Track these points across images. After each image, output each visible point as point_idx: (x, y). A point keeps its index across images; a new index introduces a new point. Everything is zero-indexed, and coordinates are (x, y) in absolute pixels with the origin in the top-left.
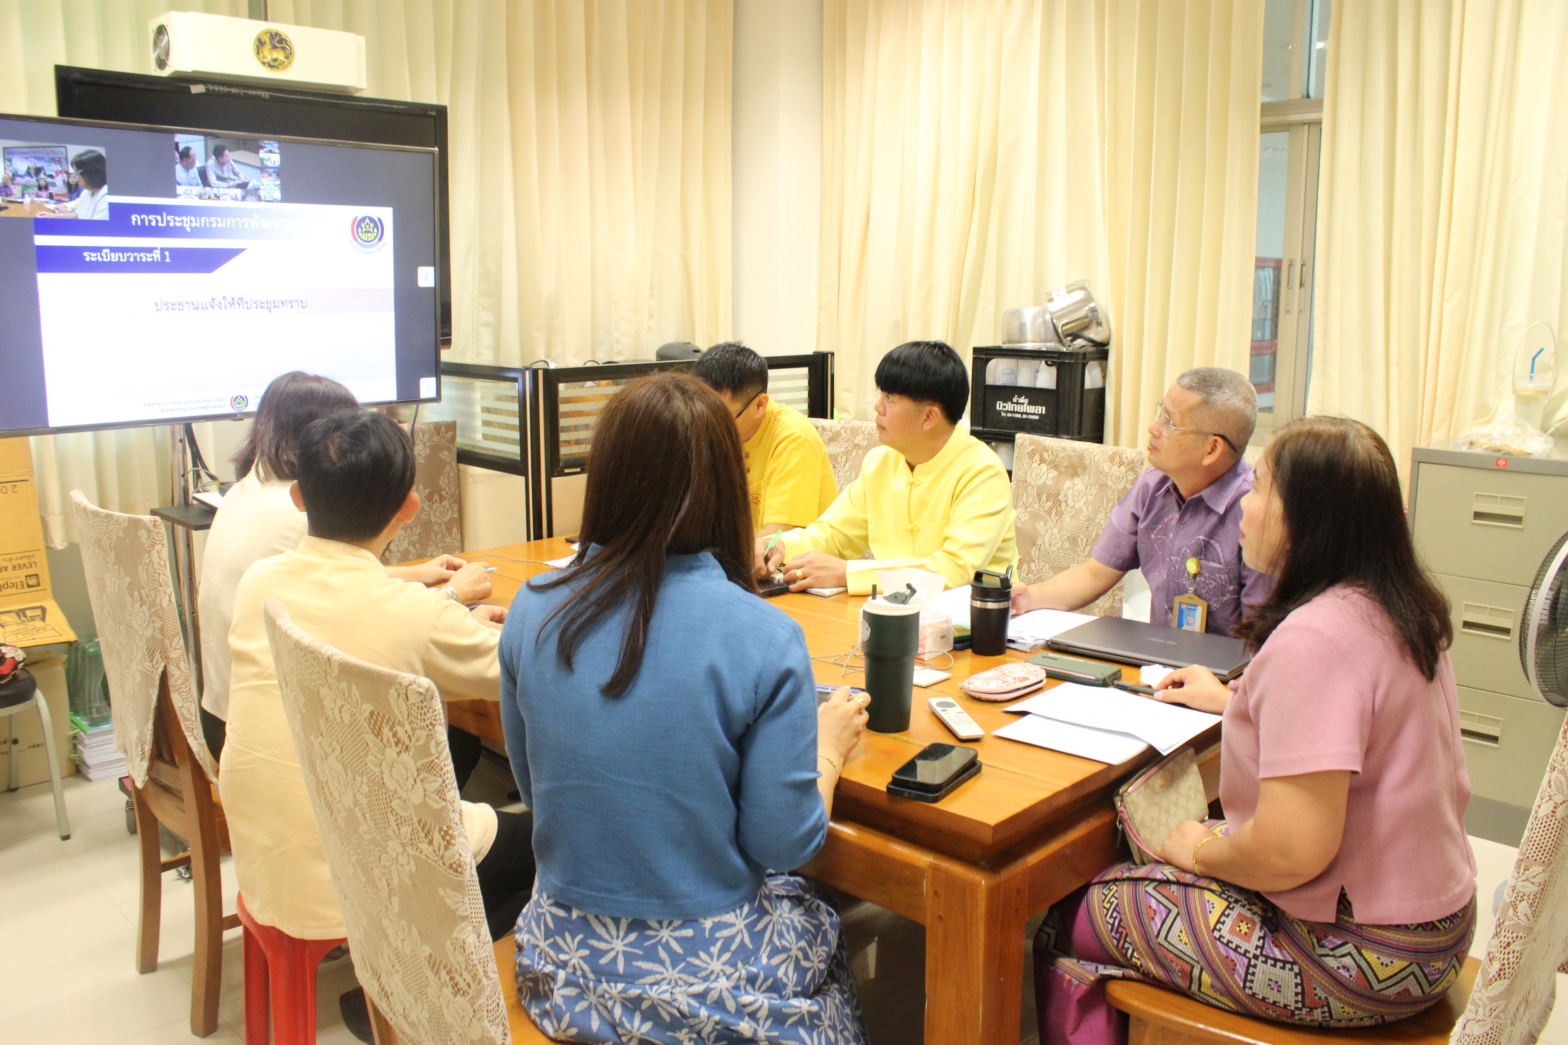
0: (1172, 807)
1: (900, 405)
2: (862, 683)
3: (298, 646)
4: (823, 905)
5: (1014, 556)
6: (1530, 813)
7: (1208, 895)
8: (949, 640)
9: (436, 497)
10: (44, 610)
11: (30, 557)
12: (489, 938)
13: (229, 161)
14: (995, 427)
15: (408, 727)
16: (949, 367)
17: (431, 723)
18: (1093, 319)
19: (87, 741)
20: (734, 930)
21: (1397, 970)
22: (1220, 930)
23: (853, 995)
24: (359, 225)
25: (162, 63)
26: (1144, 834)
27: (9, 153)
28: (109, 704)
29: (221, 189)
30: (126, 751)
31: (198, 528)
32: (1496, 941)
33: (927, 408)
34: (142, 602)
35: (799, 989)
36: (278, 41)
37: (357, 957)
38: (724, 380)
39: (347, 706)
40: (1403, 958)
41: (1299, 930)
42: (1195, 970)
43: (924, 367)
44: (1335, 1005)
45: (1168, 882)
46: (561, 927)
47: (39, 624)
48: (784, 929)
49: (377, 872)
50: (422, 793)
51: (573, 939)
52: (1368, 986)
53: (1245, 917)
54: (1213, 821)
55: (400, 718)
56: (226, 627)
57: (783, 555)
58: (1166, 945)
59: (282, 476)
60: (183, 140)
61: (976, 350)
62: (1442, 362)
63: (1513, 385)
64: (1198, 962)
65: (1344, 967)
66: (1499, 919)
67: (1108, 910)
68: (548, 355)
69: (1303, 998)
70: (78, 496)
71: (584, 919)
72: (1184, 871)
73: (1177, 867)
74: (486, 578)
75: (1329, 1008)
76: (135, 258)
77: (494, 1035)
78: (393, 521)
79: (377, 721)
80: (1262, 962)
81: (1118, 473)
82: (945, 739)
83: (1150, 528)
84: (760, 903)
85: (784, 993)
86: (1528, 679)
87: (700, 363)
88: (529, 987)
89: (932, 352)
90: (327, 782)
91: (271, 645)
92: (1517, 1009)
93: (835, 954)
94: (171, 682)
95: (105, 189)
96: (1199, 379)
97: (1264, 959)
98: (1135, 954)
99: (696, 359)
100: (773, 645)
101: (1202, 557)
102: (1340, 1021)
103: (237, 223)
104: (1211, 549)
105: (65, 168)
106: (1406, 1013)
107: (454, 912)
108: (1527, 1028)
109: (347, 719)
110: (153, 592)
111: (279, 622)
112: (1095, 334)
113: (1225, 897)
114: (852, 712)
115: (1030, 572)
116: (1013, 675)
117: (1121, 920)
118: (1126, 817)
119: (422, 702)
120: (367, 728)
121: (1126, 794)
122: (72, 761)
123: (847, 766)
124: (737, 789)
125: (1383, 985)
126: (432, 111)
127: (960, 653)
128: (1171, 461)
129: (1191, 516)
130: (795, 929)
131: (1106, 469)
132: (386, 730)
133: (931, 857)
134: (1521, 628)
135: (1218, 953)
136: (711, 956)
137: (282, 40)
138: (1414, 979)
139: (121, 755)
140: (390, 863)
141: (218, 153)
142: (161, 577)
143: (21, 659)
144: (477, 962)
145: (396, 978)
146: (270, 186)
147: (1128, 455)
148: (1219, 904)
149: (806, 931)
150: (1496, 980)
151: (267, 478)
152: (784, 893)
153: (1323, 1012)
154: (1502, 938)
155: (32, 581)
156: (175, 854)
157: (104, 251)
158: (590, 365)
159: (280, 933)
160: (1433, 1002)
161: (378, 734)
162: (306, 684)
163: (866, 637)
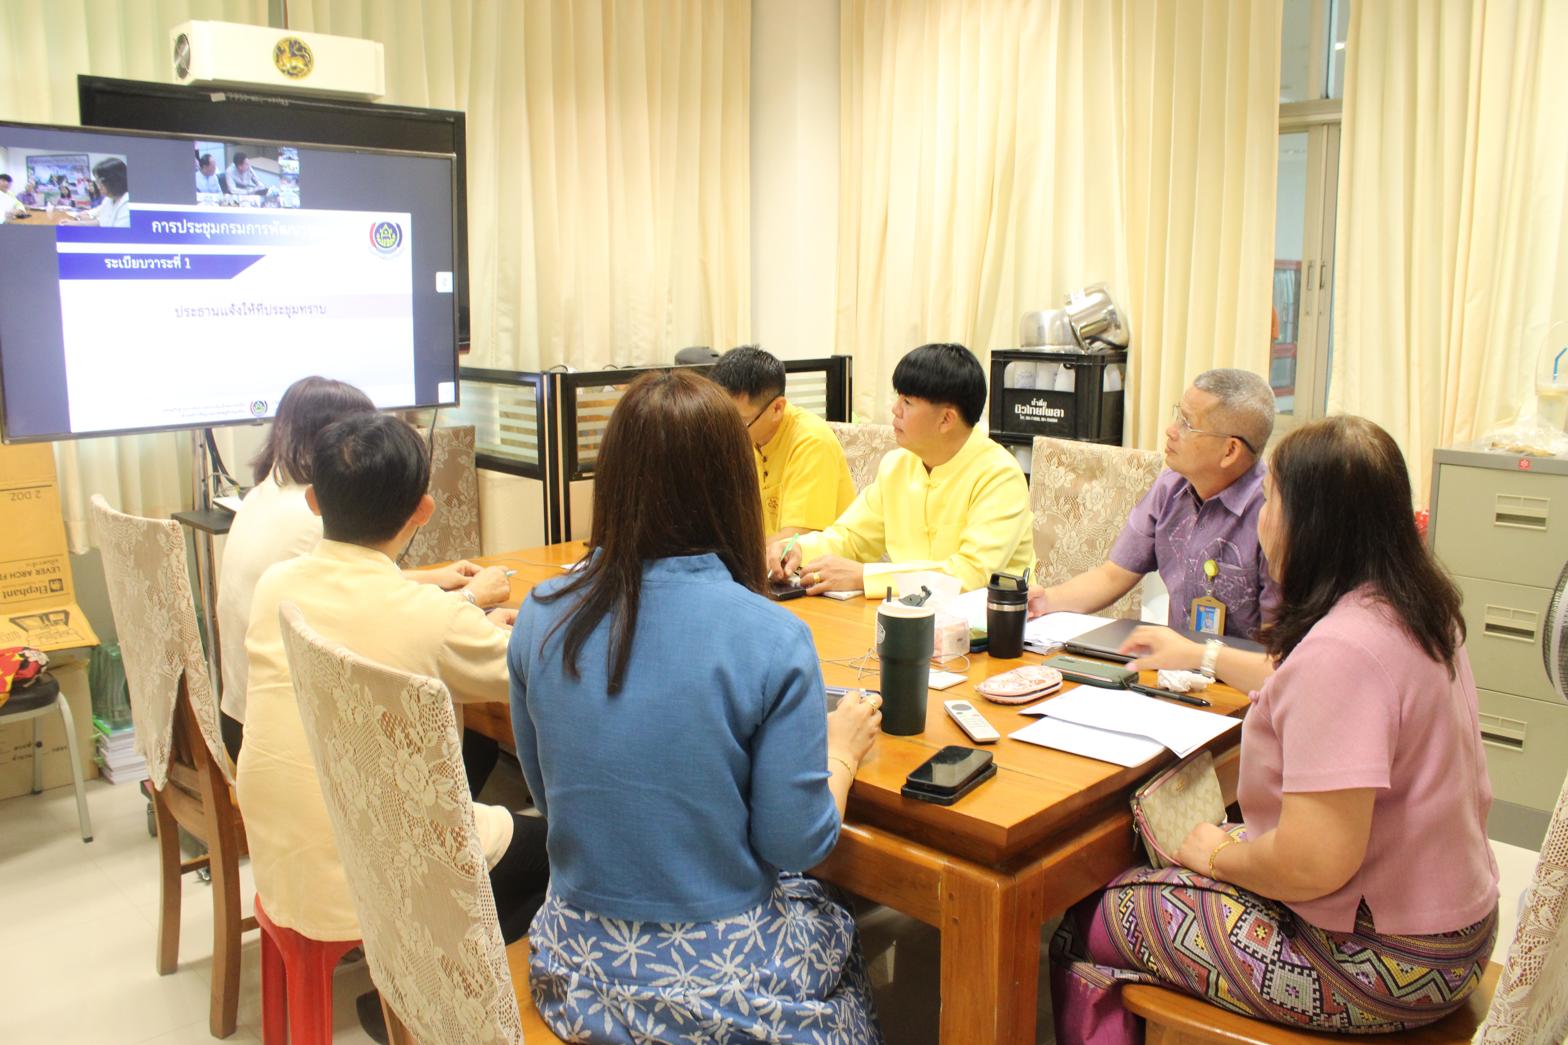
0: (1189, 809)
1: (918, 407)
2: (877, 686)
3: (312, 648)
4: (837, 908)
5: (1032, 560)
6: (1550, 817)
7: (1225, 900)
8: (966, 642)
9: (455, 501)
10: (67, 614)
11: (53, 561)
12: (502, 940)
13: (249, 169)
14: (1013, 430)
15: (420, 729)
16: (965, 371)
17: (443, 725)
18: (1111, 322)
19: (109, 745)
20: (747, 932)
21: (1417, 977)
22: (1236, 935)
23: (869, 1000)
24: (377, 231)
25: (183, 72)
26: (1161, 837)
27: (32, 162)
28: (130, 708)
29: (241, 196)
30: (146, 754)
31: (218, 532)
32: (1517, 946)
33: (944, 411)
34: (161, 606)
35: (813, 991)
36: (298, 49)
37: (372, 959)
38: (741, 383)
39: (360, 708)
40: (1424, 965)
41: (1318, 936)
42: (1211, 975)
43: (941, 371)
44: (1354, 1011)
45: (1185, 886)
46: (575, 929)
47: (62, 628)
48: (797, 931)
49: (390, 874)
50: (435, 794)
51: (586, 940)
52: (1387, 992)
53: (1263, 922)
54: (1231, 825)
55: (412, 719)
56: (243, 629)
57: (800, 559)
58: (1183, 949)
59: (299, 480)
60: (203, 147)
61: (994, 353)
62: (1463, 363)
63: (1536, 385)
64: (1215, 967)
65: (1363, 974)
66: (1520, 924)
67: (1124, 914)
68: (567, 360)
69: (1322, 1004)
70: (99, 501)
71: (598, 921)
72: (1200, 875)
73: (1193, 871)
74: (504, 582)
75: (1348, 1014)
76: (156, 264)
77: (506, 1036)
78: (408, 524)
79: (389, 724)
80: (1280, 967)
81: (1136, 476)
82: (962, 743)
83: (1168, 530)
84: (774, 904)
85: (797, 995)
86: (1552, 682)
87: (718, 366)
88: (543, 989)
89: (949, 354)
90: (341, 784)
91: (286, 647)
92: (1540, 1016)
93: (849, 957)
94: (190, 685)
95: (126, 196)
96: (1216, 381)
97: (1281, 964)
98: (1151, 959)
99: (713, 363)
100: (780, 646)
101: (1220, 559)
102: (1359, 1027)
103: (256, 230)
104: (1229, 550)
105: (87, 176)
106: (1427, 1019)
107: (466, 913)
108: (1550, 1035)
109: (360, 721)
110: (172, 596)
111: (293, 624)
112: (1114, 337)
113: (1242, 901)
114: (865, 714)
115: (1048, 575)
116: (1029, 678)
117: (1137, 925)
118: (1142, 819)
119: (434, 703)
120: (380, 729)
121: (1142, 797)
122: (95, 764)
123: (863, 768)
124: (747, 790)
125: (1403, 992)
126: (450, 117)
127: (976, 656)
128: (1189, 464)
129: (1208, 518)
130: (809, 931)
131: (1124, 471)
132: (398, 731)
133: (946, 859)
134: (1545, 630)
135: (1235, 958)
136: (724, 959)
137: (301, 48)
138: (1434, 986)
139: (142, 758)
140: (402, 865)
141: (239, 160)
142: (180, 581)
143: (44, 663)
144: (489, 964)
145: (410, 979)
146: (289, 193)
147: (1147, 457)
148: (1237, 909)
149: (819, 933)
150: (1517, 986)
151: (285, 482)
152: (799, 896)
153: (1342, 1019)
154: (1523, 944)
155: (56, 586)
156: (197, 856)
157: (125, 258)
158: (609, 369)
159: (297, 934)
160: (1455, 1008)
161: (391, 735)
162: (320, 685)
163: (881, 641)
